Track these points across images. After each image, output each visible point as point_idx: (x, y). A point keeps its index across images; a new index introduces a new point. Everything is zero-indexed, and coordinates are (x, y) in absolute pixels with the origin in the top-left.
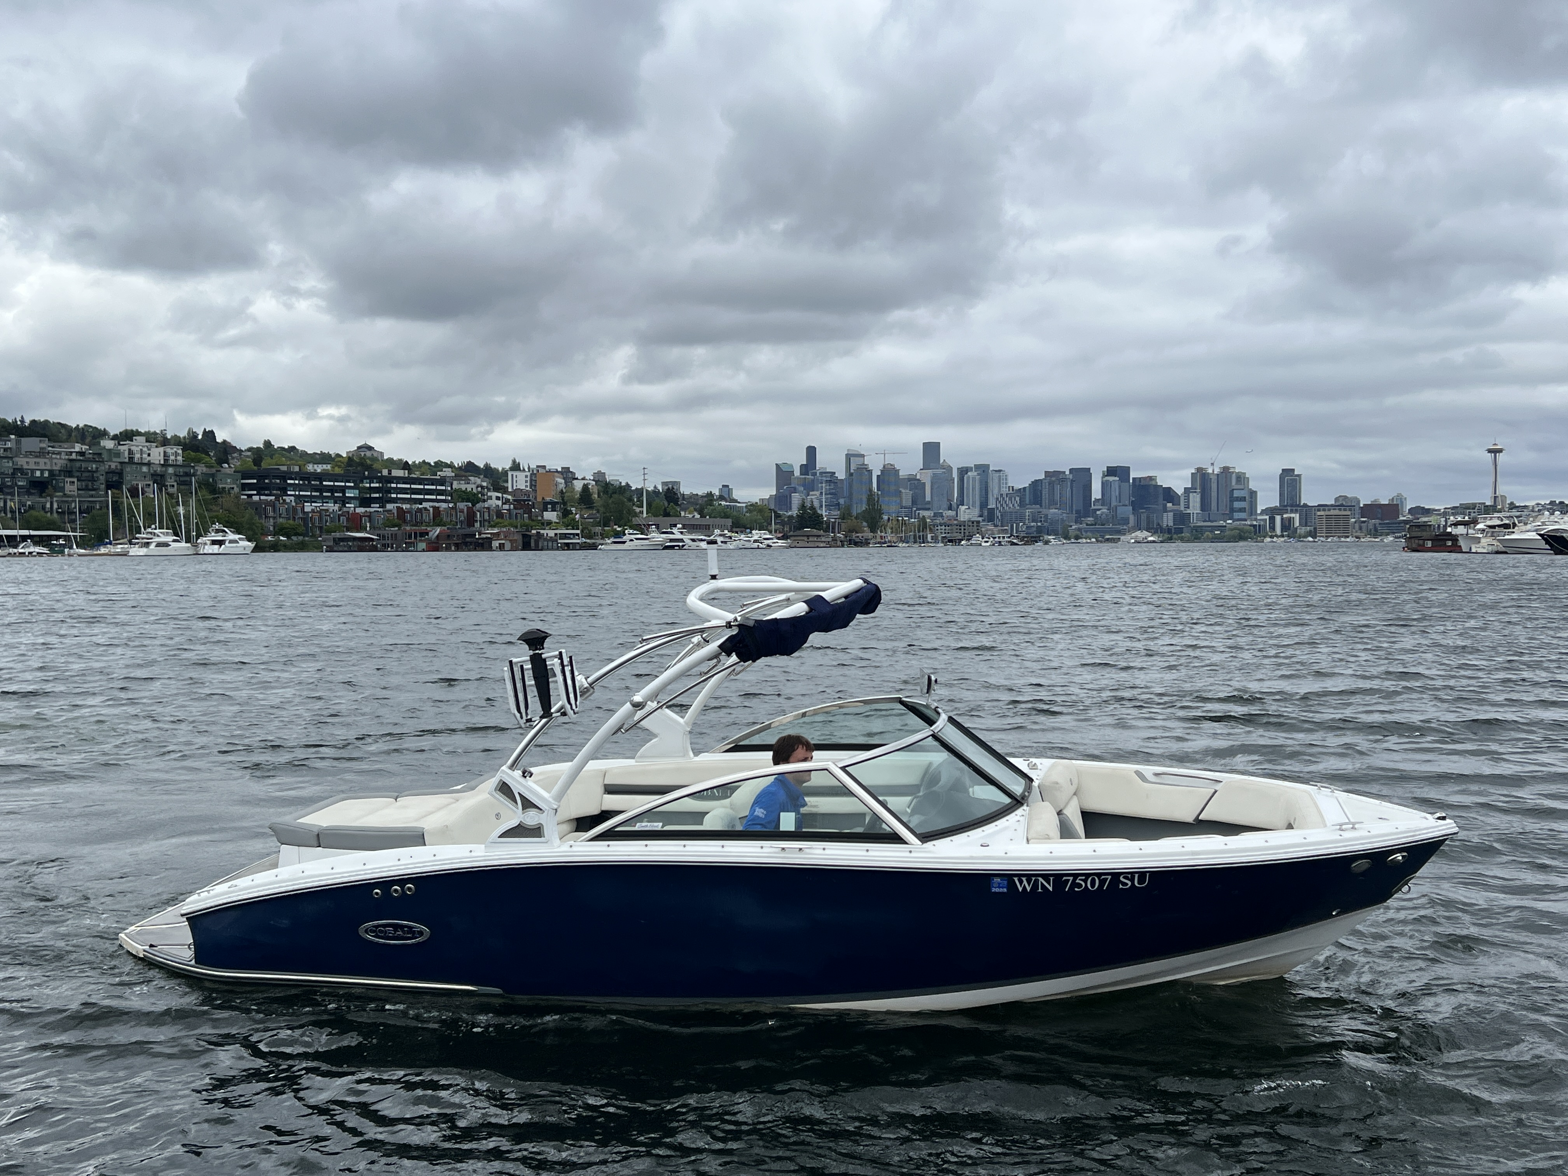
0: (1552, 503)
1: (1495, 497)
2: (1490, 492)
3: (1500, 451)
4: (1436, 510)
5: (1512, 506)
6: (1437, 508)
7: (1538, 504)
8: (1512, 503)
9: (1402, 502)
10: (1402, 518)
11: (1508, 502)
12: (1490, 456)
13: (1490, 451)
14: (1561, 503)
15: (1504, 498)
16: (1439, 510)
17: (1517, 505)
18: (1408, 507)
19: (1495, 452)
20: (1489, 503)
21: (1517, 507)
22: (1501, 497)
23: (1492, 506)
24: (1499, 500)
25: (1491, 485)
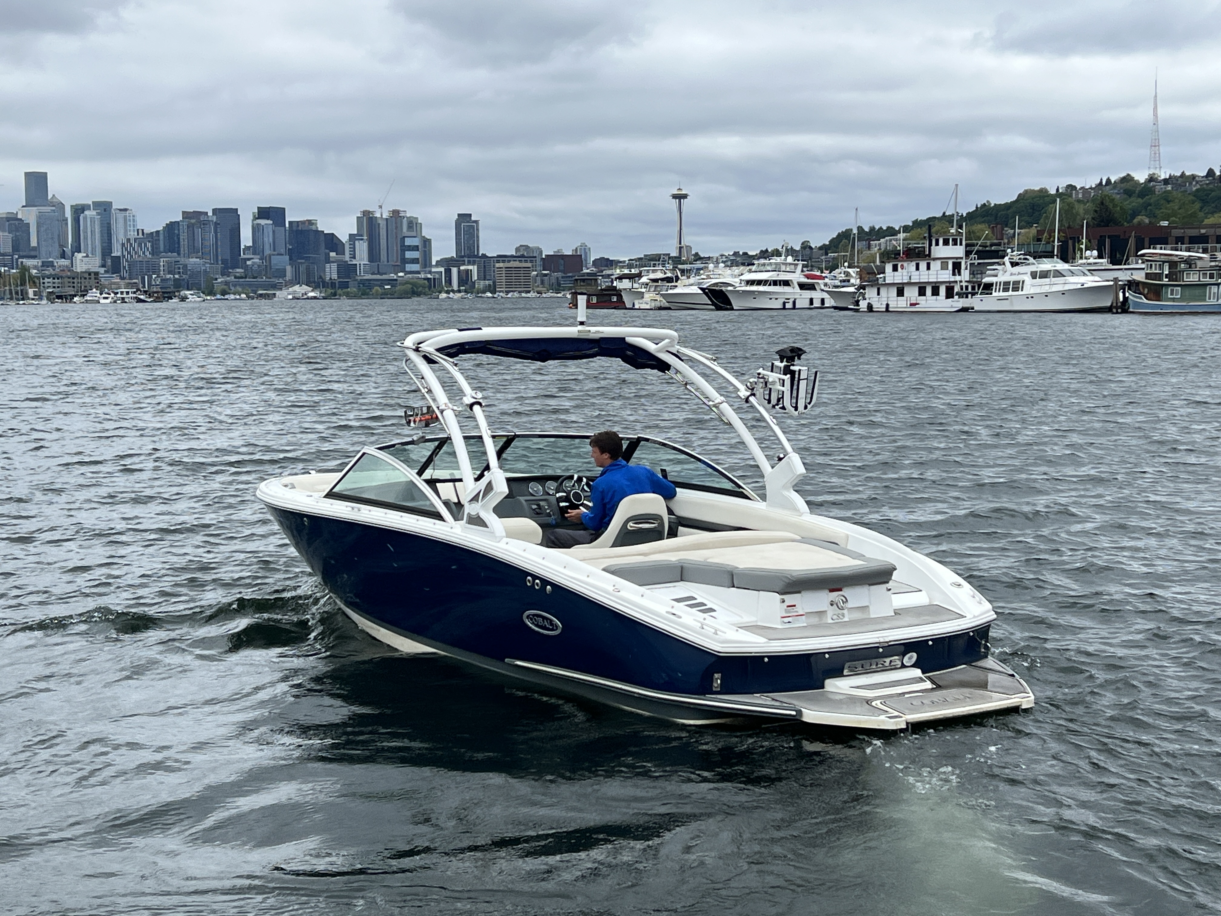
0: (736, 254)
1: (680, 248)
2: (676, 242)
3: (685, 196)
4: (621, 262)
5: (698, 257)
6: (622, 259)
7: (722, 255)
8: (697, 254)
9: (586, 253)
10: (585, 271)
11: (693, 252)
12: (675, 202)
13: (675, 197)
14: (745, 254)
15: (689, 248)
16: (624, 262)
17: (702, 256)
18: (592, 259)
19: (680, 197)
20: (674, 253)
21: (701, 259)
22: (687, 246)
23: (675, 257)
24: (684, 251)
25: (677, 234)
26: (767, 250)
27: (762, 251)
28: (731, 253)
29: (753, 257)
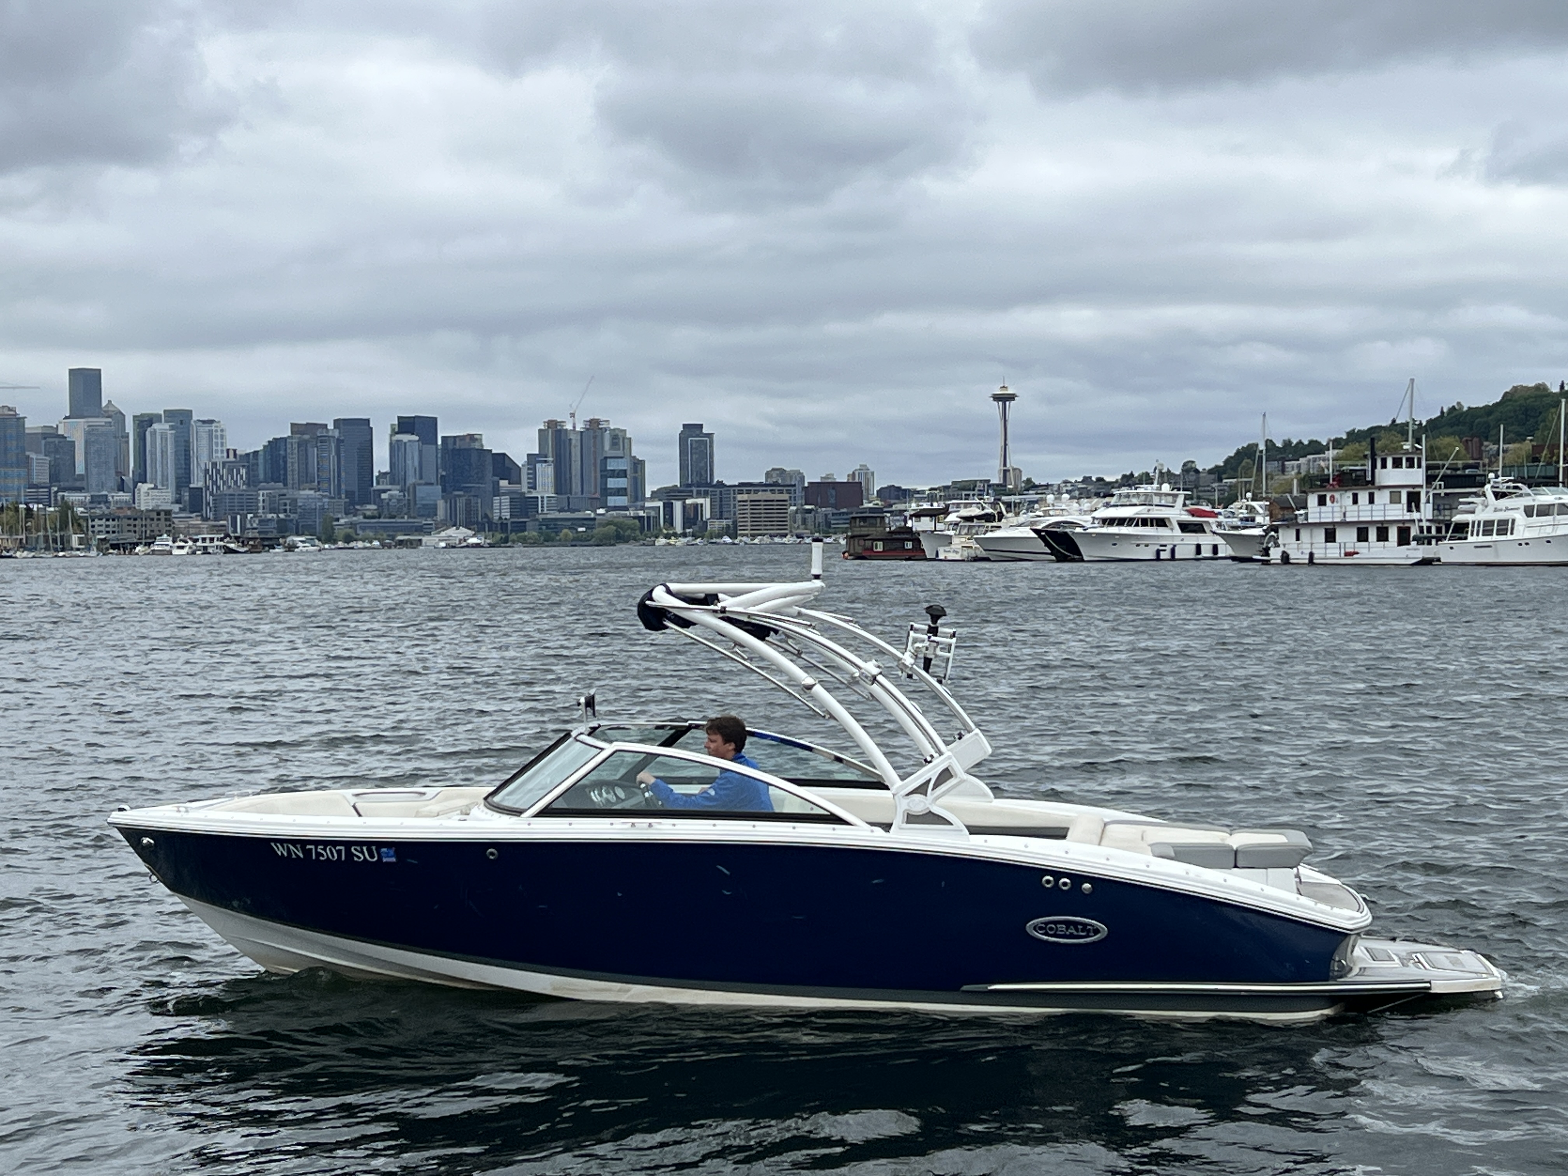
0: (1087, 480)
1: (1005, 472)
2: (997, 463)
3: (1012, 397)
4: (918, 492)
5: (1030, 486)
6: (919, 489)
7: (1066, 482)
8: (1029, 481)
9: (867, 479)
10: (867, 505)
11: (1024, 478)
12: (997, 406)
13: (997, 398)
14: (1100, 480)
15: (1018, 472)
16: (923, 492)
17: (1037, 483)
18: (877, 488)
19: (1004, 399)
20: (996, 480)
21: (1035, 487)
22: (1014, 469)
23: (998, 485)
24: (1011, 476)
25: (999, 452)
26: (1132, 475)
27: (1124, 476)
28: (1080, 479)
29: (1111, 485)
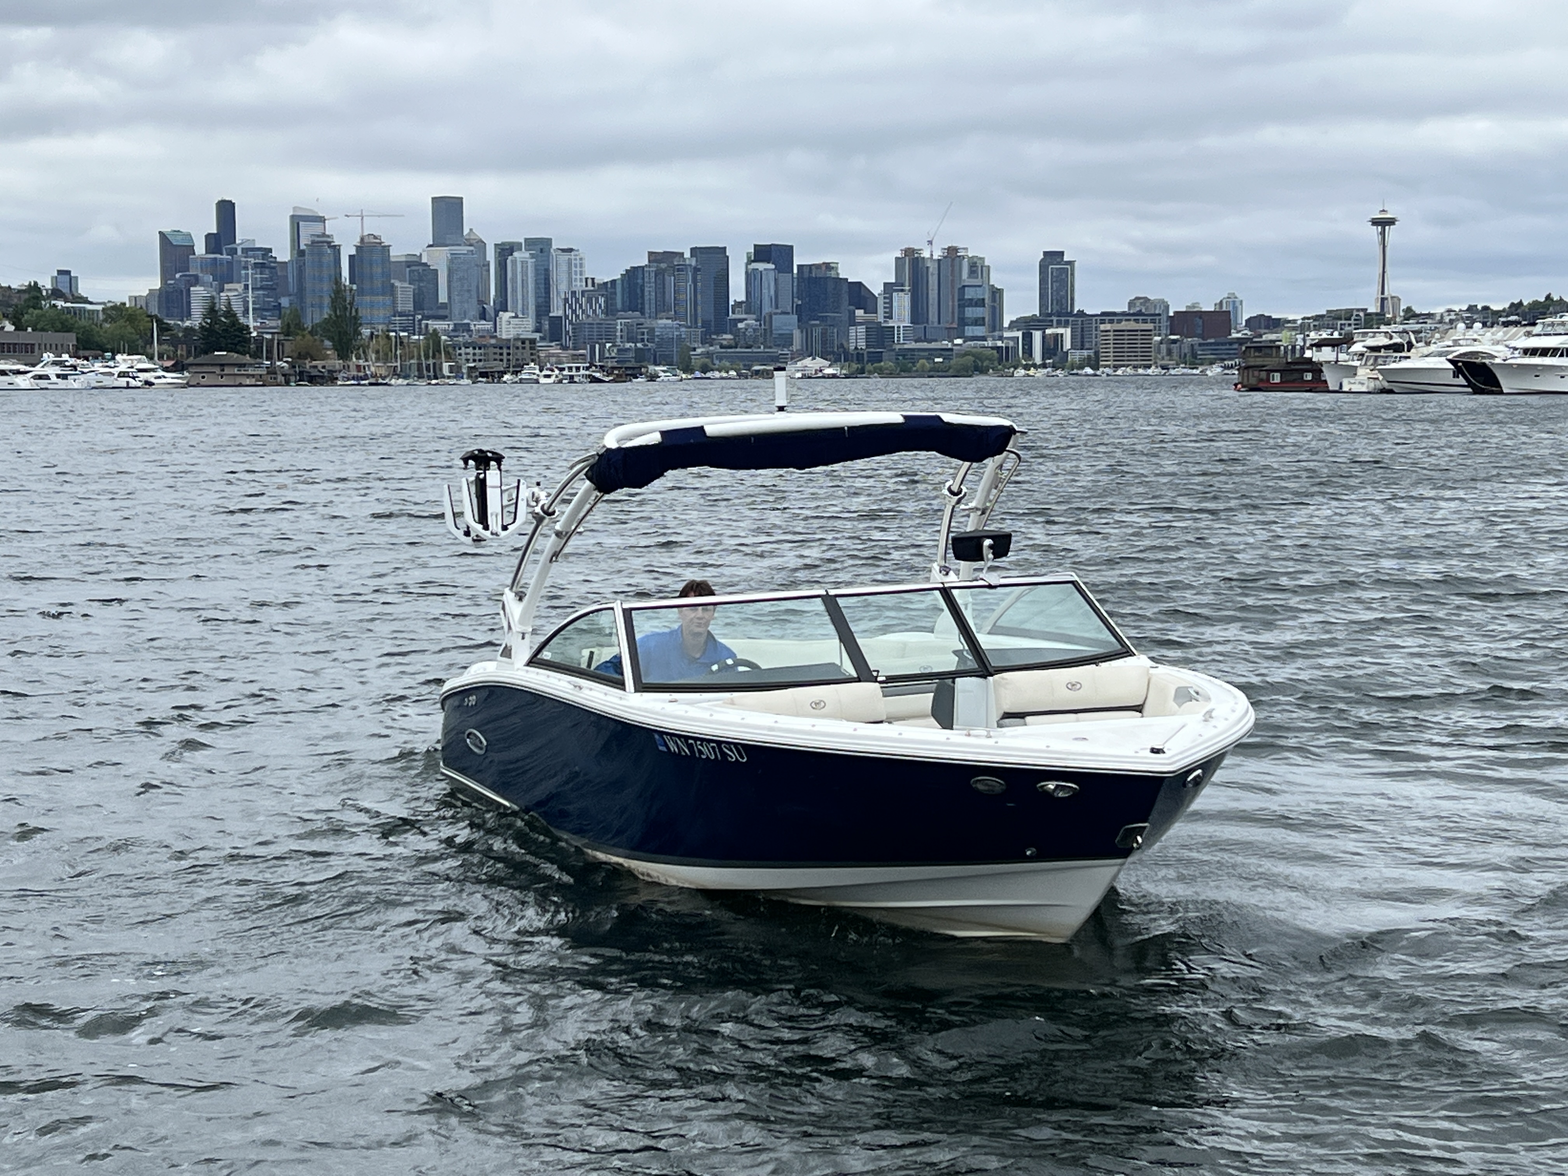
0: (1471, 309)
1: (1383, 300)
2: (1376, 289)
3: (1391, 222)
4: (1289, 322)
5: (1410, 314)
6: (1290, 318)
7: (1450, 311)
8: (1409, 310)
9: (1235, 308)
10: (1235, 335)
11: (1403, 307)
12: (1376, 230)
13: (1375, 222)
14: (1486, 308)
15: (1396, 300)
16: (1295, 321)
17: (1418, 312)
18: (1246, 317)
19: (1383, 223)
20: (1373, 309)
21: (1416, 316)
22: (1392, 297)
23: (1377, 314)
24: (1389, 304)
25: (1377, 279)
26: (1521, 303)
27: (1512, 305)
28: (1465, 308)
29: (1498, 314)
